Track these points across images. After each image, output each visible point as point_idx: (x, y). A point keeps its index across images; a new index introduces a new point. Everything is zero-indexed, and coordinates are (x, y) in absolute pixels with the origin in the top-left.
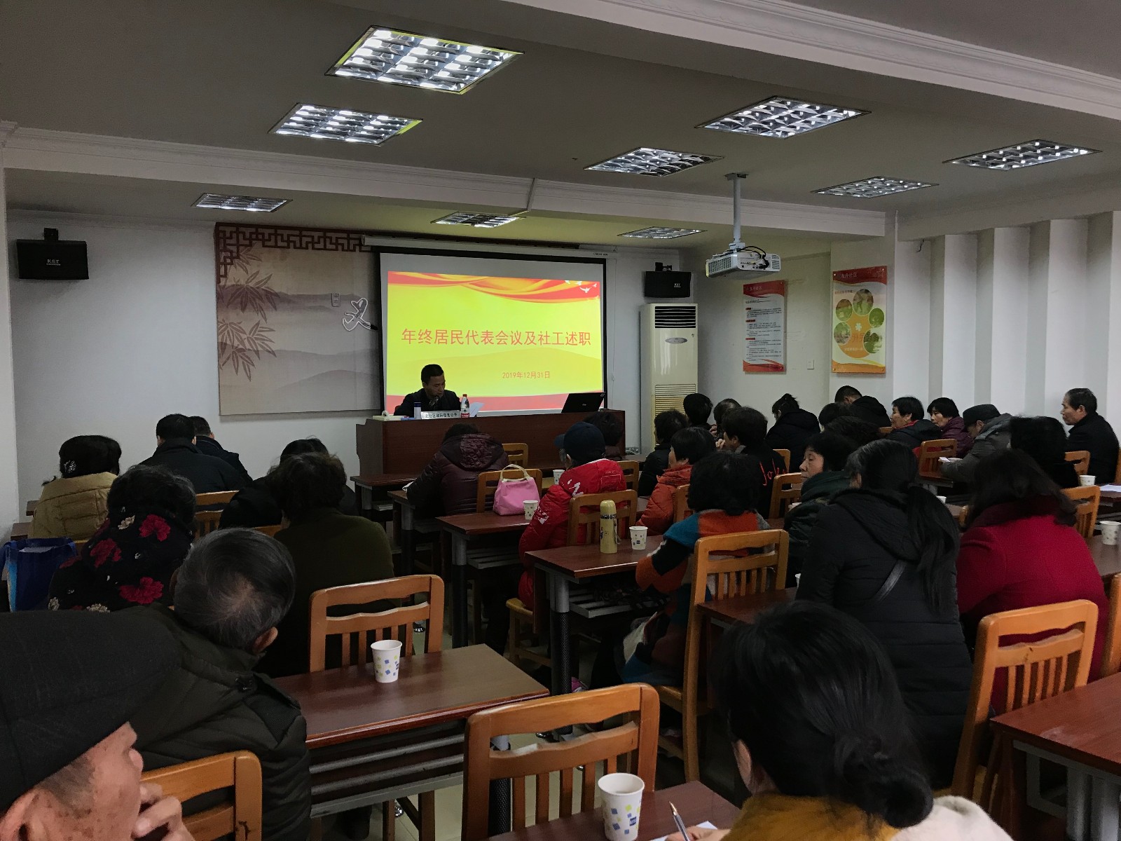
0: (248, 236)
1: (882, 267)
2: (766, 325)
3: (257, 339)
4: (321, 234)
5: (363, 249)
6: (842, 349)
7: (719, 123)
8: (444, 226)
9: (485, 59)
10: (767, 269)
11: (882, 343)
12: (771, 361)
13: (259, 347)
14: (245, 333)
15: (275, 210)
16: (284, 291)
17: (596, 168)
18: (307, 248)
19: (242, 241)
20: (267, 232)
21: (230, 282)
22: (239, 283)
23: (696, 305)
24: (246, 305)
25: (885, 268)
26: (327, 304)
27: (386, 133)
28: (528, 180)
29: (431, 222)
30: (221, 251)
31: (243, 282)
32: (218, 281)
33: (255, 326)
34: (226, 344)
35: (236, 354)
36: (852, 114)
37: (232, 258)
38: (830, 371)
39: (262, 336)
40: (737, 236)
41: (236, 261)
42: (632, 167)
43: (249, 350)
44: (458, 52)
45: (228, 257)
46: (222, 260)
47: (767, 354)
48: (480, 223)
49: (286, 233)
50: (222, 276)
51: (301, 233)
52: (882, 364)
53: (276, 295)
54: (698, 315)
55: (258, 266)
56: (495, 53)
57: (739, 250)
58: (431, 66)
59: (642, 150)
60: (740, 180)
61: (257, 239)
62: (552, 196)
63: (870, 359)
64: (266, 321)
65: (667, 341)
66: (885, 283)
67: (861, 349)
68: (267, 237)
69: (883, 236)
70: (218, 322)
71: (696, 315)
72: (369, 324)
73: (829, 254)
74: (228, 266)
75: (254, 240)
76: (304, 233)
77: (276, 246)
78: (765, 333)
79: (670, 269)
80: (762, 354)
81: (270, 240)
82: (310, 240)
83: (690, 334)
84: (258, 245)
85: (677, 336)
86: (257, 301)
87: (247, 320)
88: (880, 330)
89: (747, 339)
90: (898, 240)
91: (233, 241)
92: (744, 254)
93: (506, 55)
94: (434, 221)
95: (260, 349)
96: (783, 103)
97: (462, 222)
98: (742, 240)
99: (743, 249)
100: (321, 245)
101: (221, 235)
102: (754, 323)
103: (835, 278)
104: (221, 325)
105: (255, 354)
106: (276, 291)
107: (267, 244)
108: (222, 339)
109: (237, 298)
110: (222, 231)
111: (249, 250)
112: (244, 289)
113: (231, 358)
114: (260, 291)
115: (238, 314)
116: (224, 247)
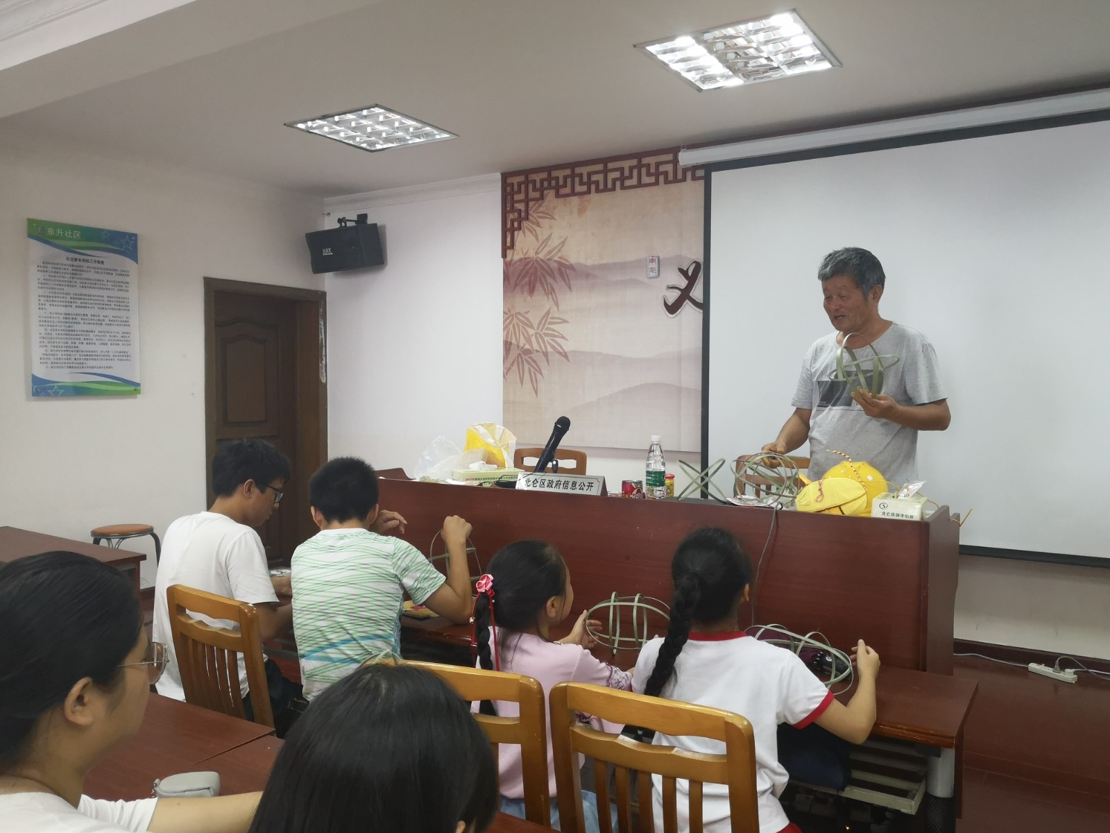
0: (538, 185)
3: (547, 335)
4: (634, 162)
14: (532, 327)
16: (583, 261)
18: (614, 189)
19: (533, 194)
20: (560, 174)
21: (516, 255)
22: (526, 256)
24: (534, 287)
30: (509, 212)
31: (532, 254)
32: (504, 255)
33: (544, 316)
34: (511, 343)
35: (522, 358)
37: (520, 220)
39: (554, 330)
41: (525, 224)
43: (537, 351)
45: (516, 220)
46: (509, 226)
49: (584, 170)
50: (508, 248)
51: (606, 166)
53: (571, 267)
55: (551, 227)
61: (550, 187)
64: (557, 305)
68: (561, 182)
70: (504, 313)
75: (546, 189)
76: (610, 165)
77: (573, 193)
81: (565, 186)
84: (550, 194)
86: (550, 280)
87: (536, 306)
91: (521, 196)
95: (550, 349)
100: (634, 181)
101: (508, 189)
104: (506, 316)
105: (543, 358)
106: (572, 263)
107: (563, 191)
108: (507, 335)
109: (524, 277)
110: (509, 185)
111: (540, 206)
112: (533, 264)
113: (516, 362)
114: (554, 265)
115: (525, 301)
116: (512, 206)
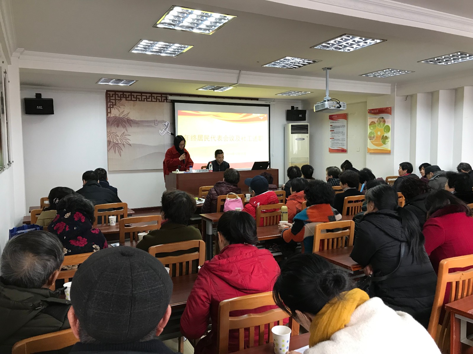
0: (119, 96)
1: (389, 108)
2: (339, 133)
3: (123, 139)
4: (150, 95)
5: (168, 101)
6: (372, 142)
7: (320, 46)
8: (202, 91)
9: (220, 19)
10: (340, 108)
11: (390, 140)
12: (341, 148)
13: (124, 142)
15: (131, 85)
16: (135, 119)
17: (267, 66)
18: (144, 101)
19: (117, 98)
20: (127, 94)
21: (112, 115)
23: (308, 124)
24: (119, 125)
25: (391, 108)
26: (153, 125)
27: (178, 52)
28: (238, 71)
29: (196, 90)
30: (108, 102)
31: (117, 115)
32: (107, 115)
33: (122, 134)
34: (110, 141)
35: (115, 146)
36: (378, 41)
37: (113, 105)
38: (367, 152)
39: (126, 138)
40: (327, 94)
41: (115, 106)
42: (282, 65)
43: (120, 144)
44: (209, 16)
45: (111, 105)
46: (109, 106)
47: (339, 145)
48: (217, 90)
49: (135, 94)
50: (109, 113)
51: (141, 95)
52: (389, 149)
53: (131, 120)
54: (310, 129)
55: (124, 108)
56: (225, 17)
57: (328, 100)
58: (198, 23)
59: (287, 58)
60: (328, 71)
61: (123, 97)
62: (248, 77)
63: (384, 147)
64: (127, 131)
65: (296, 139)
66: (391, 114)
67: (380, 143)
68: (127, 96)
69: (390, 94)
70: (107, 132)
71: (309, 128)
72: (170, 133)
73: (366, 102)
74: (111, 109)
75: (122, 97)
76: (143, 94)
77: (131, 100)
78: (338, 136)
79: (297, 109)
80: (337, 145)
81: (128, 97)
82: (145, 97)
83: (306, 136)
84: (124, 99)
85: (300, 137)
86: (124, 123)
87: (119, 131)
88: (389, 135)
89: (331, 138)
90: (397, 96)
91: (114, 98)
92: (330, 102)
93: (230, 17)
94: (198, 89)
95: (125, 143)
96: (348, 37)
97: (209, 90)
98: (329, 96)
99: (330, 100)
100: (150, 100)
101: (108, 95)
102: (333, 132)
103: (369, 112)
104: (109, 133)
105: (123, 146)
106: (131, 119)
107: (127, 99)
108: (109, 139)
109: (115, 122)
110: (109, 94)
111: (120, 102)
112: (118, 118)
113: (113, 147)
114: (125, 119)
115: (115, 129)
116: (110, 101)
